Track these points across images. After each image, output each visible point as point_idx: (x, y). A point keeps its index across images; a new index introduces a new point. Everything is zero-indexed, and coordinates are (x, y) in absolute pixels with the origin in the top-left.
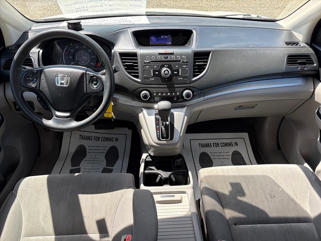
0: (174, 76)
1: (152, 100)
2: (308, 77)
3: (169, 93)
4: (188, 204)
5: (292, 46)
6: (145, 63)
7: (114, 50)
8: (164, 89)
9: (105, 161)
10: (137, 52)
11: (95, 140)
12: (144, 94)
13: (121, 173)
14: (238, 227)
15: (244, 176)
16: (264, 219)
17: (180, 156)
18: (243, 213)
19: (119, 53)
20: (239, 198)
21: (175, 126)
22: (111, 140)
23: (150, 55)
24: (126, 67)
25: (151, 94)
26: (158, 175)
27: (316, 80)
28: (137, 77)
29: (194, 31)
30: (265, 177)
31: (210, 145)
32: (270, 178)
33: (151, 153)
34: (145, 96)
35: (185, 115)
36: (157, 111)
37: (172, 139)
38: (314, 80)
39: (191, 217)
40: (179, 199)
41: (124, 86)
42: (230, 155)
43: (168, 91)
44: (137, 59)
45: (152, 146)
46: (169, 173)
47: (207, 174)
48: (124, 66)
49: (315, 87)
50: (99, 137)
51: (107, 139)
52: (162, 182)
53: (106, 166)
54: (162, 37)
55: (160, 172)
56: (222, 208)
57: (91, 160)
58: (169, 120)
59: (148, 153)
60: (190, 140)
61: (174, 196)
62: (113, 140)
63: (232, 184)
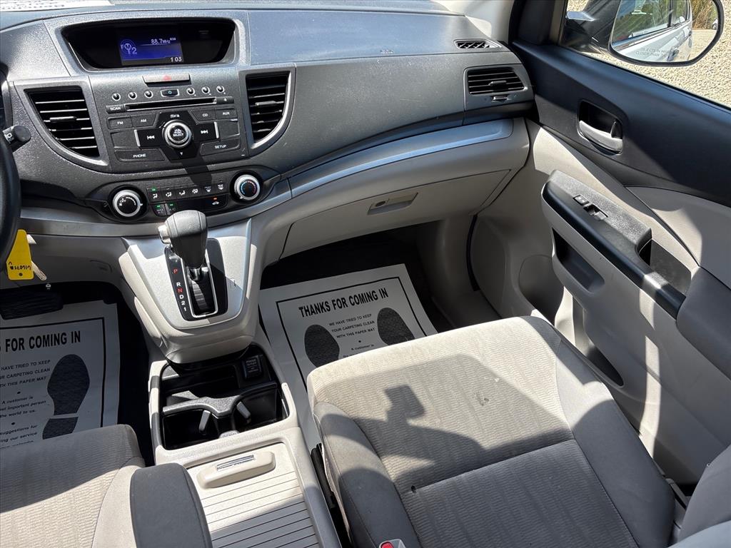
0: (202, 141)
1: (150, 214)
2: (515, 119)
3: (195, 188)
4: (293, 469)
5: (472, 50)
6: (110, 112)
7: (8, 83)
8: (178, 179)
9: (50, 402)
10: (81, 82)
11: (10, 348)
12: (123, 201)
13: (102, 426)
14: (420, 493)
15: (415, 366)
16: (473, 456)
17: (255, 349)
18: (427, 457)
19: (25, 90)
20: (413, 422)
21: (227, 274)
22: (58, 340)
23: (124, 90)
24: (53, 130)
25: (143, 198)
26: (202, 412)
27: (532, 124)
28: (94, 154)
29: (237, 22)
30: (461, 359)
31: (325, 307)
32: (472, 359)
33: (173, 358)
34: (128, 206)
35: (251, 241)
36: (169, 240)
37: (223, 308)
38: (528, 123)
39: (304, 501)
40: (267, 461)
41: (59, 185)
42: (373, 322)
43: (191, 183)
44: (84, 105)
45: (172, 339)
46: (232, 399)
47: (328, 381)
48: (48, 126)
49: (532, 138)
50: (20, 339)
51: (46, 341)
52: (216, 428)
53: (56, 413)
54: (154, 42)
55: (205, 402)
56: (377, 457)
57: (7, 405)
58: (208, 261)
59: (166, 358)
60: (277, 303)
61: (253, 456)
62: (65, 339)
63: (391, 393)
